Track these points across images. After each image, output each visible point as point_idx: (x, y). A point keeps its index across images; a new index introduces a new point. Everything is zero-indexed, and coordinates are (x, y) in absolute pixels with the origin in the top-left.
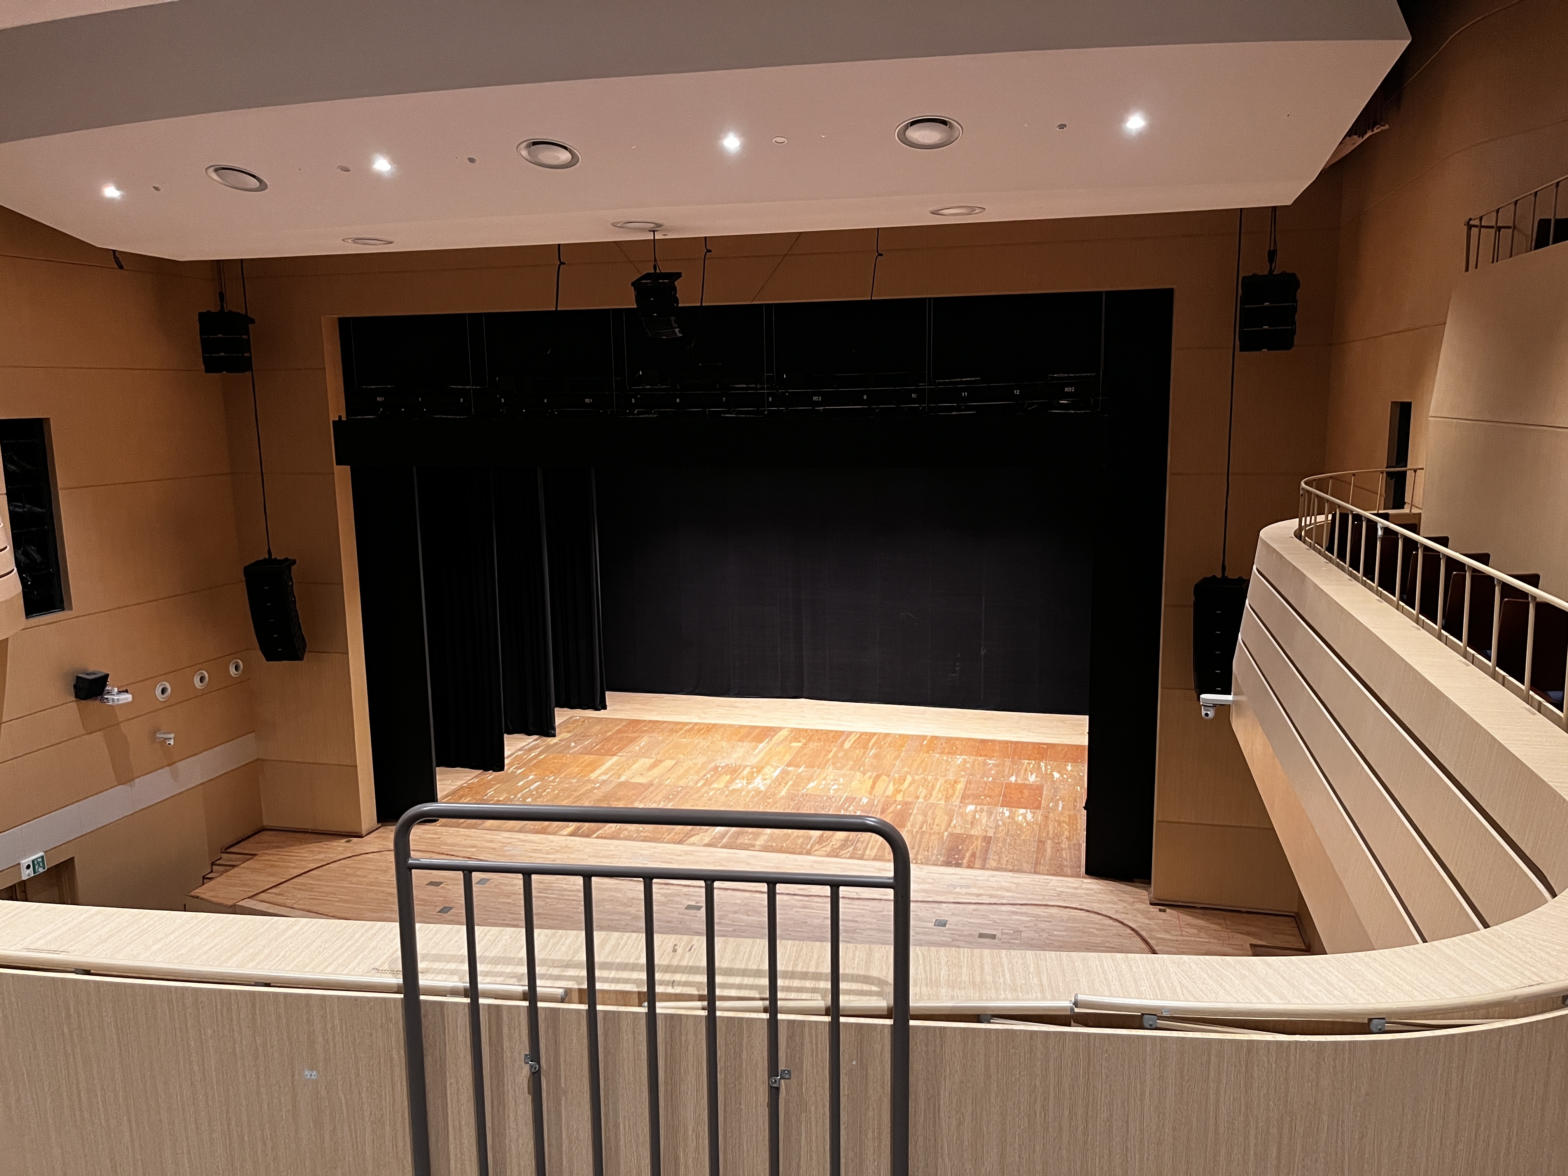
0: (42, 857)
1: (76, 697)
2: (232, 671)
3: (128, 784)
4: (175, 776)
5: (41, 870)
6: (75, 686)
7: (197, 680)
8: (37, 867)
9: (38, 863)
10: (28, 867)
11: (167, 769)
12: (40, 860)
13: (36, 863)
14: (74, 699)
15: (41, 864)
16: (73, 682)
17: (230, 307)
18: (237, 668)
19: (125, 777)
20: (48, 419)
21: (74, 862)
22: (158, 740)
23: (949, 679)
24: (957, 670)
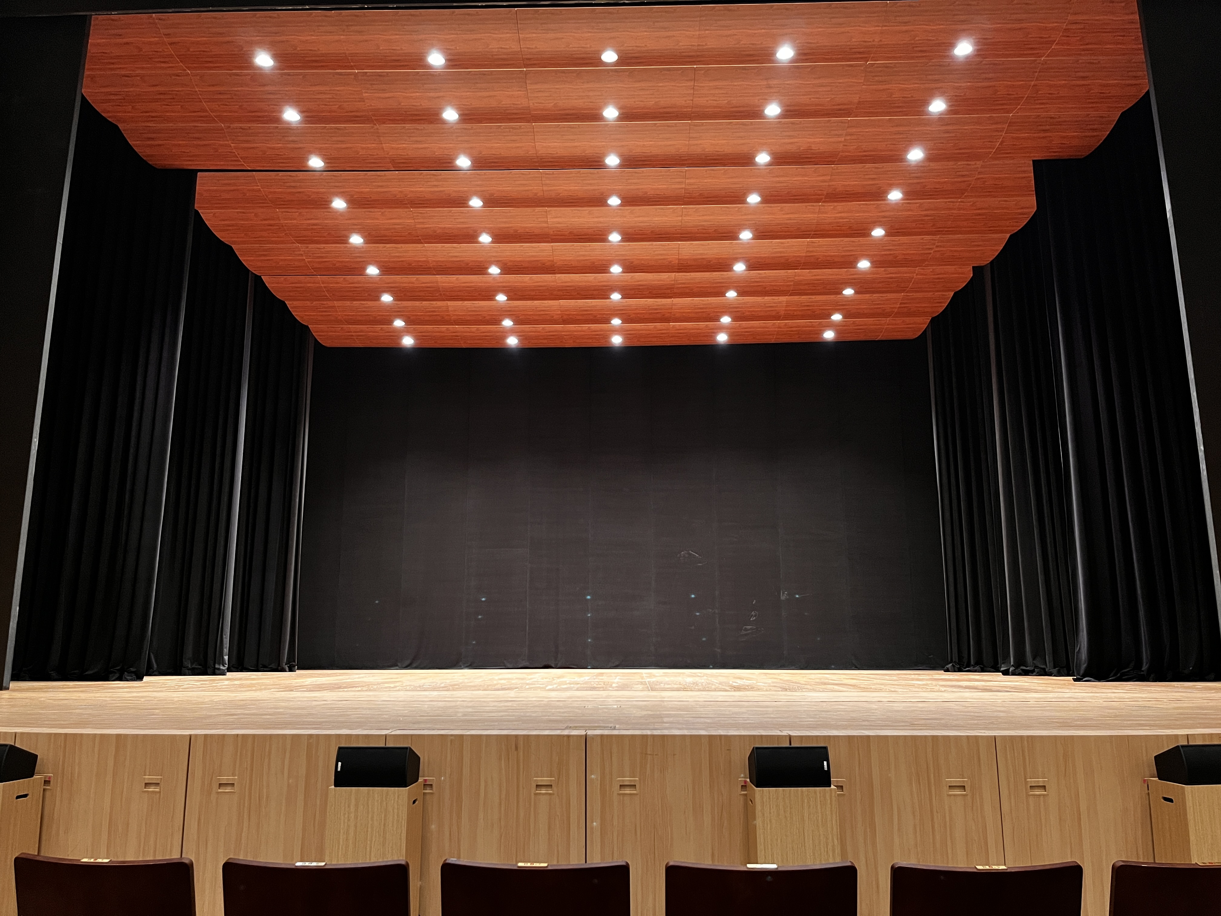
23: (743, 632)
24: (753, 621)
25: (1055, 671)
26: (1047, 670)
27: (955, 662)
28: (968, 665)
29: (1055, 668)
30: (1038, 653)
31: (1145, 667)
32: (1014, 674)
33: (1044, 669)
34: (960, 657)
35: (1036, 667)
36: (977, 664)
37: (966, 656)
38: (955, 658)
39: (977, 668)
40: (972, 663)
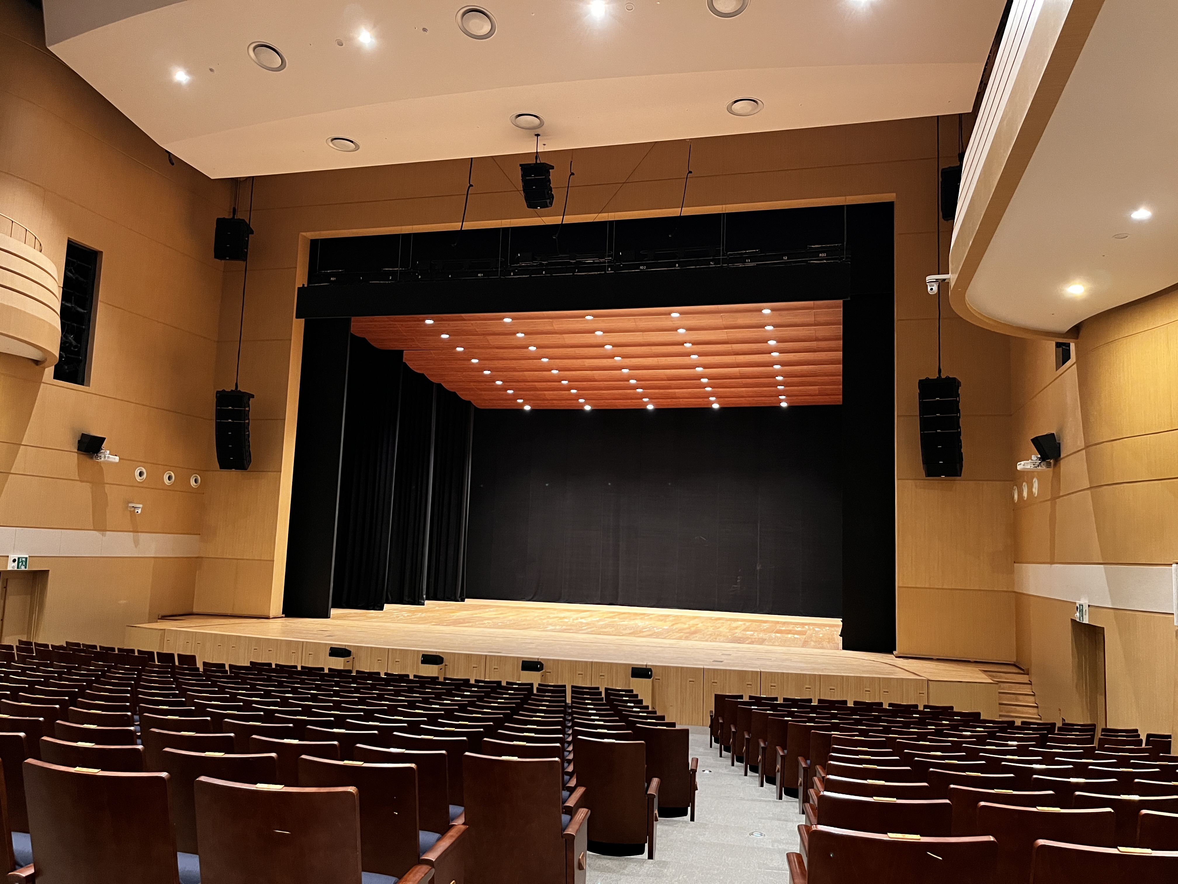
0: (26, 558)
1: (79, 449)
2: (193, 482)
3: (102, 533)
4: (136, 543)
5: (23, 568)
6: (79, 442)
7: (166, 477)
8: (20, 564)
9: (22, 561)
10: (14, 561)
11: (131, 534)
12: (24, 559)
13: (20, 561)
14: (76, 451)
15: (24, 564)
16: (78, 438)
17: (238, 216)
18: (196, 481)
19: (100, 526)
20: (102, 252)
21: (48, 575)
22: (129, 509)
23: (732, 589)
24: (739, 582)
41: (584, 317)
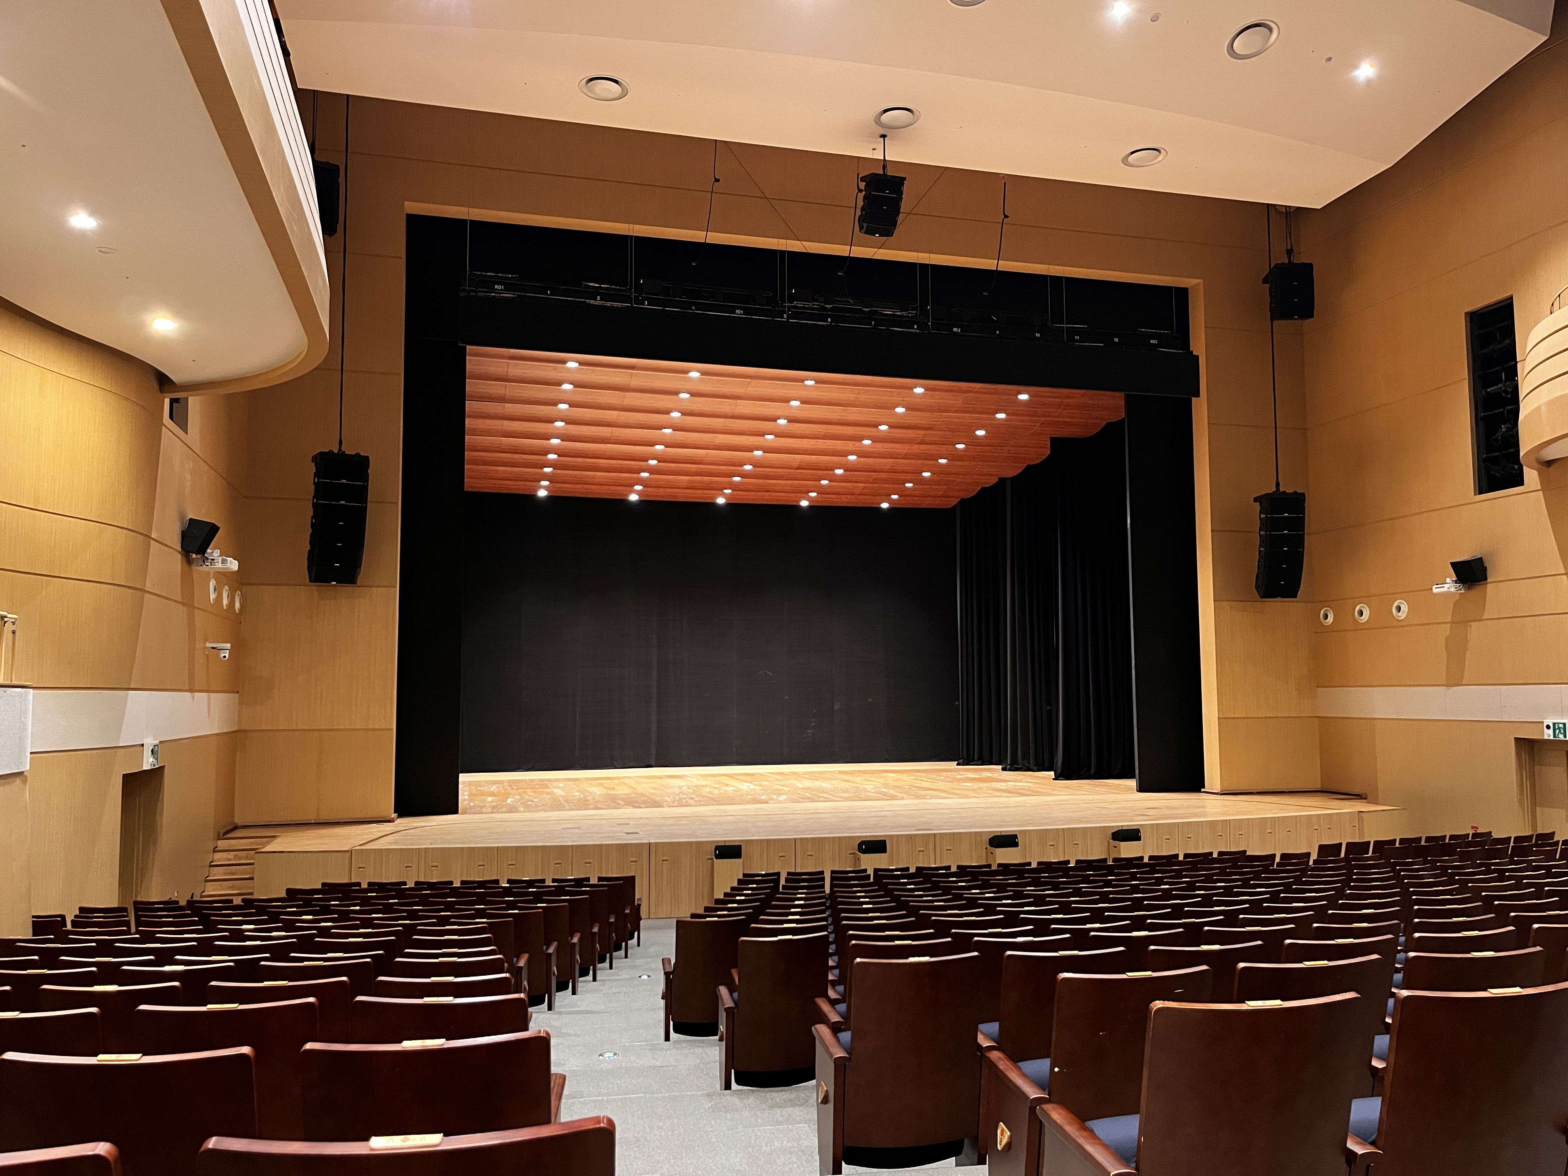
1: (182, 547)
2: (237, 604)
3: (192, 694)
6: (183, 533)
7: (224, 595)
11: (207, 694)
18: (240, 601)
23: (805, 735)
24: (813, 726)
25: (1035, 768)
26: (1030, 767)
27: (964, 759)
28: (973, 761)
29: (1035, 766)
30: (1026, 756)
31: (1093, 771)
32: (1010, 770)
33: (1028, 767)
34: (968, 755)
35: (1024, 765)
36: (979, 759)
37: (972, 754)
38: (966, 756)
39: (979, 763)
40: (976, 759)
41: (803, 381)
